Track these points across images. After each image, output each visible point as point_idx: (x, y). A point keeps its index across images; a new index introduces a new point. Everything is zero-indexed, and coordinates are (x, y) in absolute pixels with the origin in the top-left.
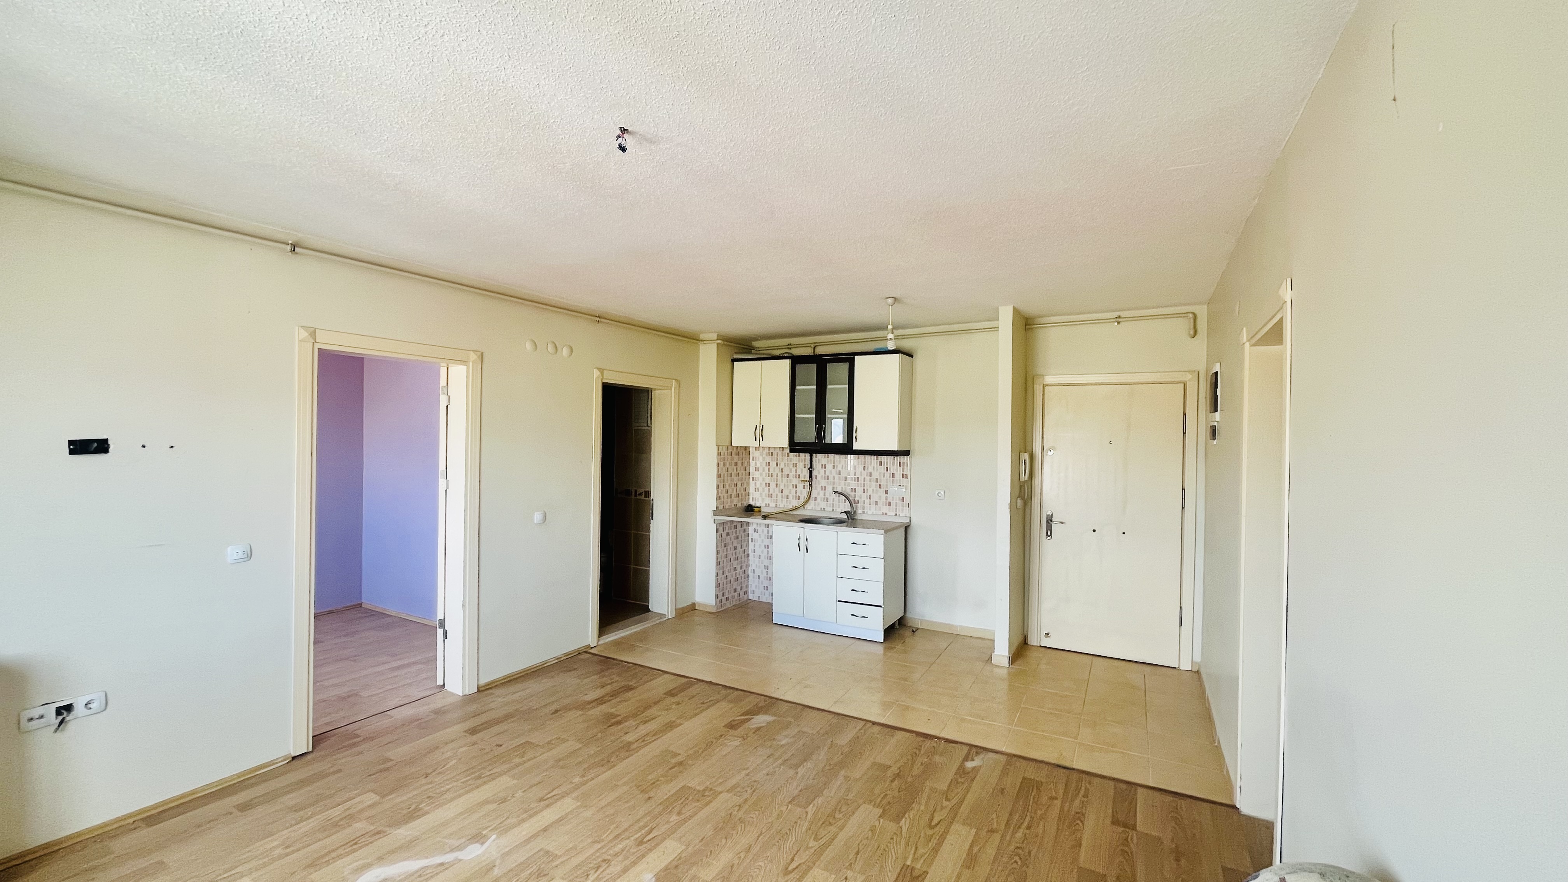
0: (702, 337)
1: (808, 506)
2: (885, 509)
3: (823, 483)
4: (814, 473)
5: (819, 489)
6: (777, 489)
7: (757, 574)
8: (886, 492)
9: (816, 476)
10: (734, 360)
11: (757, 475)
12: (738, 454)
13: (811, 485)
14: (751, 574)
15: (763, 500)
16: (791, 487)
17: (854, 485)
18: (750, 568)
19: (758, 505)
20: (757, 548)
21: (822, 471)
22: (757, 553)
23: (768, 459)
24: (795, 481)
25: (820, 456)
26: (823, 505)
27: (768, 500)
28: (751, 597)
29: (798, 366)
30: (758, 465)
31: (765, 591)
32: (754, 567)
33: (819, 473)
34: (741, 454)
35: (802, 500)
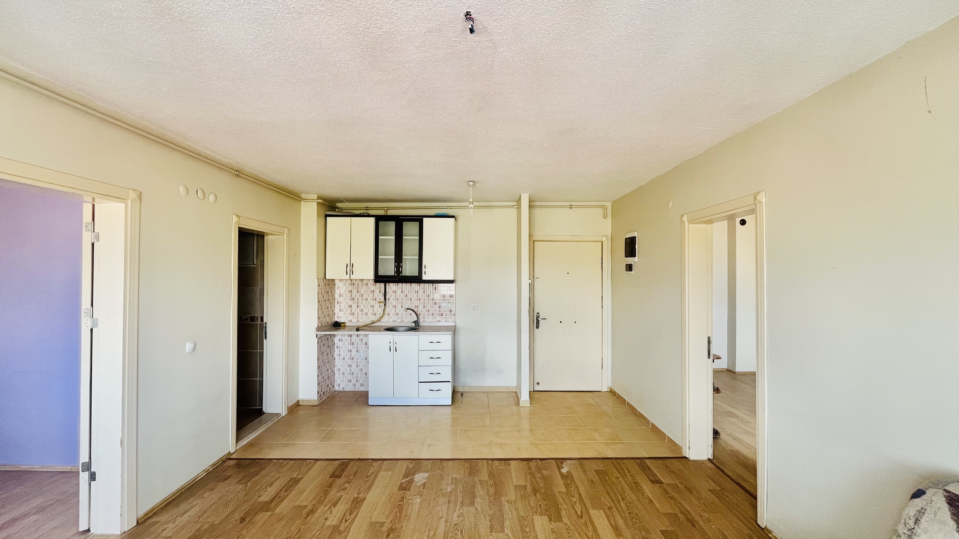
0: (303, 196)
1: (383, 320)
2: (439, 318)
3: (394, 303)
4: (387, 297)
5: (391, 307)
6: (358, 309)
7: (341, 371)
8: (440, 307)
9: (389, 299)
10: (327, 216)
11: (341, 299)
12: (329, 285)
13: (385, 305)
14: (336, 372)
15: (346, 317)
16: (369, 307)
17: (417, 303)
18: (336, 368)
19: (342, 321)
20: (341, 353)
21: (393, 295)
22: (342, 357)
23: (351, 288)
24: (372, 303)
25: (391, 284)
26: (394, 318)
27: (350, 317)
28: (337, 388)
29: (381, 223)
30: (342, 292)
31: (349, 383)
32: (339, 367)
33: (391, 296)
34: (330, 284)
35: (378, 317)
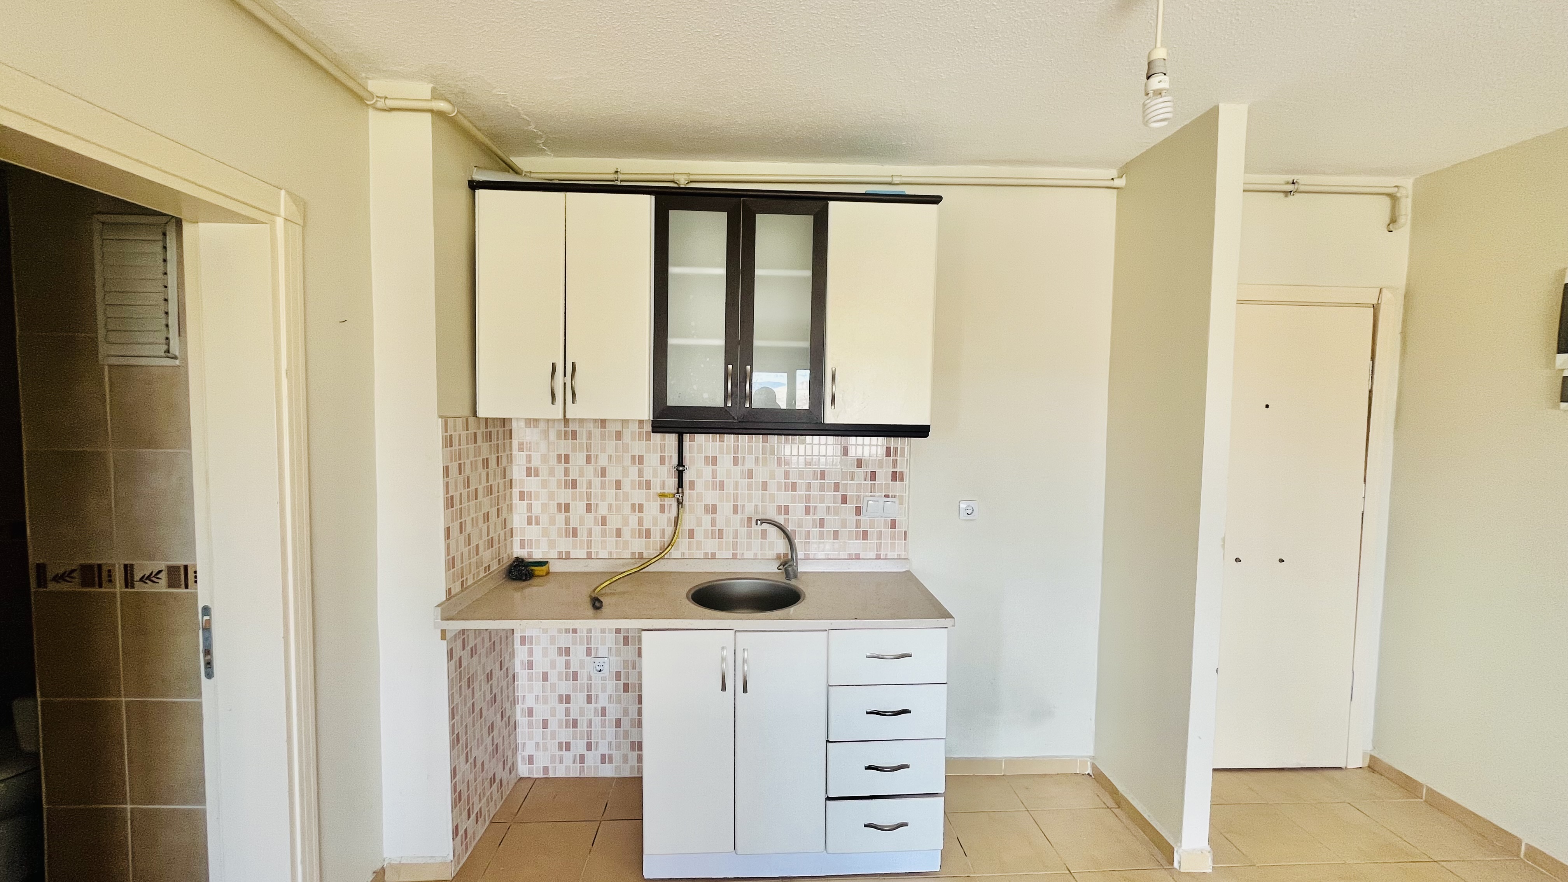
0: (376, 86)
3: (711, 496)
4: (686, 478)
5: (700, 510)
6: (591, 516)
8: (858, 510)
9: (692, 483)
10: (474, 185)
11: (532, 484)
12: (489, 437)
13: (680, 503)
14: (521, 719)
15: (552, 544)
16: (627, 510)
17: (783, 498)
18: (518, 708)
21: (708, 470)
24: (638, 496)
25: (700, 438)
26: (711, 545)
27: (564, 544)
28: (523, 770)
33: (699, 476)
34: (494, 436)
